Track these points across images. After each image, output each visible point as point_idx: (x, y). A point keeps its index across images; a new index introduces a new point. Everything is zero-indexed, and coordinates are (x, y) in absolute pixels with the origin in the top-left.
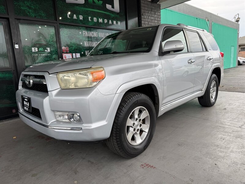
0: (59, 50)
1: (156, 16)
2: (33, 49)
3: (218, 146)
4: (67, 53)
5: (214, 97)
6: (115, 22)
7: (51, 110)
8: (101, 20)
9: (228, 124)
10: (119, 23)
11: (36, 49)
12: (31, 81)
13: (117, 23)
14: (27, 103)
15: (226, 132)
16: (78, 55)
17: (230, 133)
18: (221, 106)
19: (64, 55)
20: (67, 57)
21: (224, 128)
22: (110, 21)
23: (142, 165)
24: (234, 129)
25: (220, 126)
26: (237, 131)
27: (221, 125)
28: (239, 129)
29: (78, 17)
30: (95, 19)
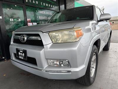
0: (26, 21)
1: (72, 5)
2: (11, 19)
4: (30, 22)
6: (54, 6)
7: (46, 58)
8: (47, 5)
10: (56, 7)
11: (13, 19)
12: (26, 38)
13: (55, 7)
14: (22, 54)
16: (36, 24)
19: (28, 23)
20: (30, 24)
22: (52, 6)
29: (35, 2)
30: (44, 4)
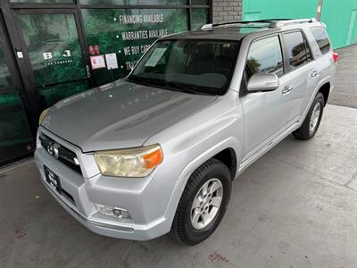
2: (45, 55)
3: (312, 222)
4: (96, 55)
5: (315, 125)
7: (91, 200)
9: (330, 179)
11: (50, 54)
12: (56, 151)
14: (54, 180)
15: (325, 195)
16: (113, 56)
17: (330, 197)
18: (323, 138)
19: (92, 59)
21: (324, 186)
23: (211, 256)
24: (337, 189)
25: (319, 183)
26: (341, 194)
27: (319, 180)
28: (345, 189)
